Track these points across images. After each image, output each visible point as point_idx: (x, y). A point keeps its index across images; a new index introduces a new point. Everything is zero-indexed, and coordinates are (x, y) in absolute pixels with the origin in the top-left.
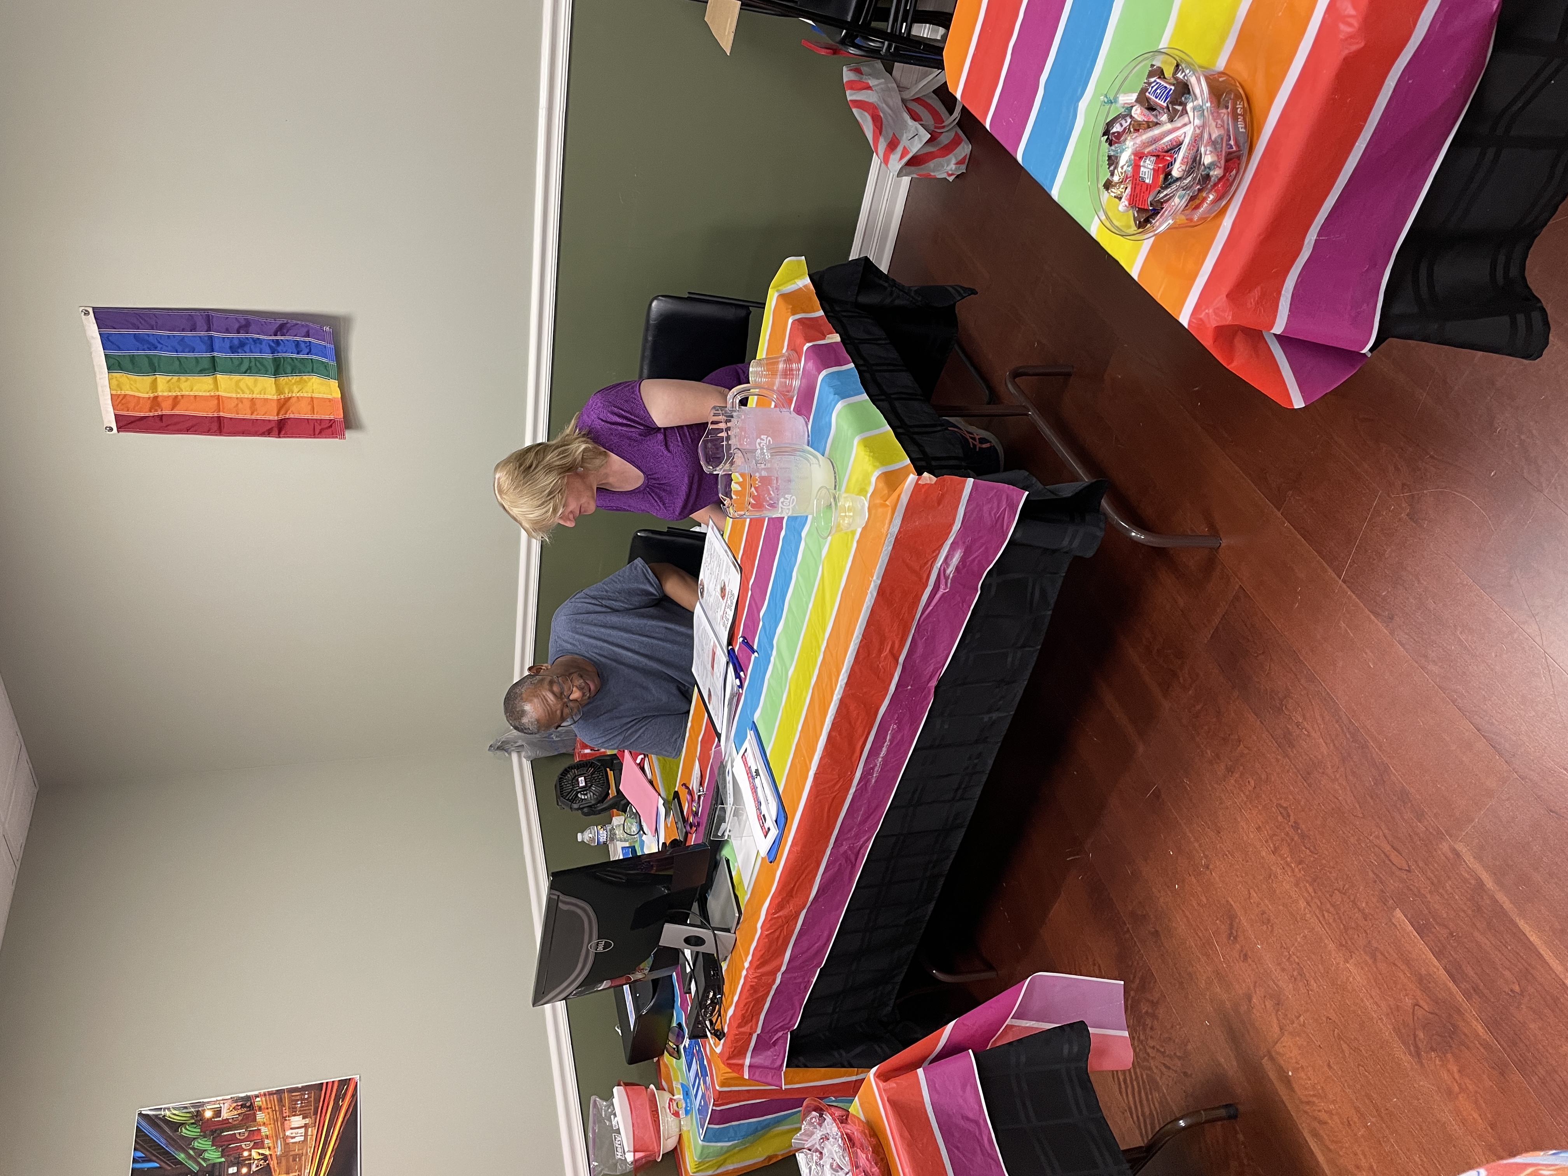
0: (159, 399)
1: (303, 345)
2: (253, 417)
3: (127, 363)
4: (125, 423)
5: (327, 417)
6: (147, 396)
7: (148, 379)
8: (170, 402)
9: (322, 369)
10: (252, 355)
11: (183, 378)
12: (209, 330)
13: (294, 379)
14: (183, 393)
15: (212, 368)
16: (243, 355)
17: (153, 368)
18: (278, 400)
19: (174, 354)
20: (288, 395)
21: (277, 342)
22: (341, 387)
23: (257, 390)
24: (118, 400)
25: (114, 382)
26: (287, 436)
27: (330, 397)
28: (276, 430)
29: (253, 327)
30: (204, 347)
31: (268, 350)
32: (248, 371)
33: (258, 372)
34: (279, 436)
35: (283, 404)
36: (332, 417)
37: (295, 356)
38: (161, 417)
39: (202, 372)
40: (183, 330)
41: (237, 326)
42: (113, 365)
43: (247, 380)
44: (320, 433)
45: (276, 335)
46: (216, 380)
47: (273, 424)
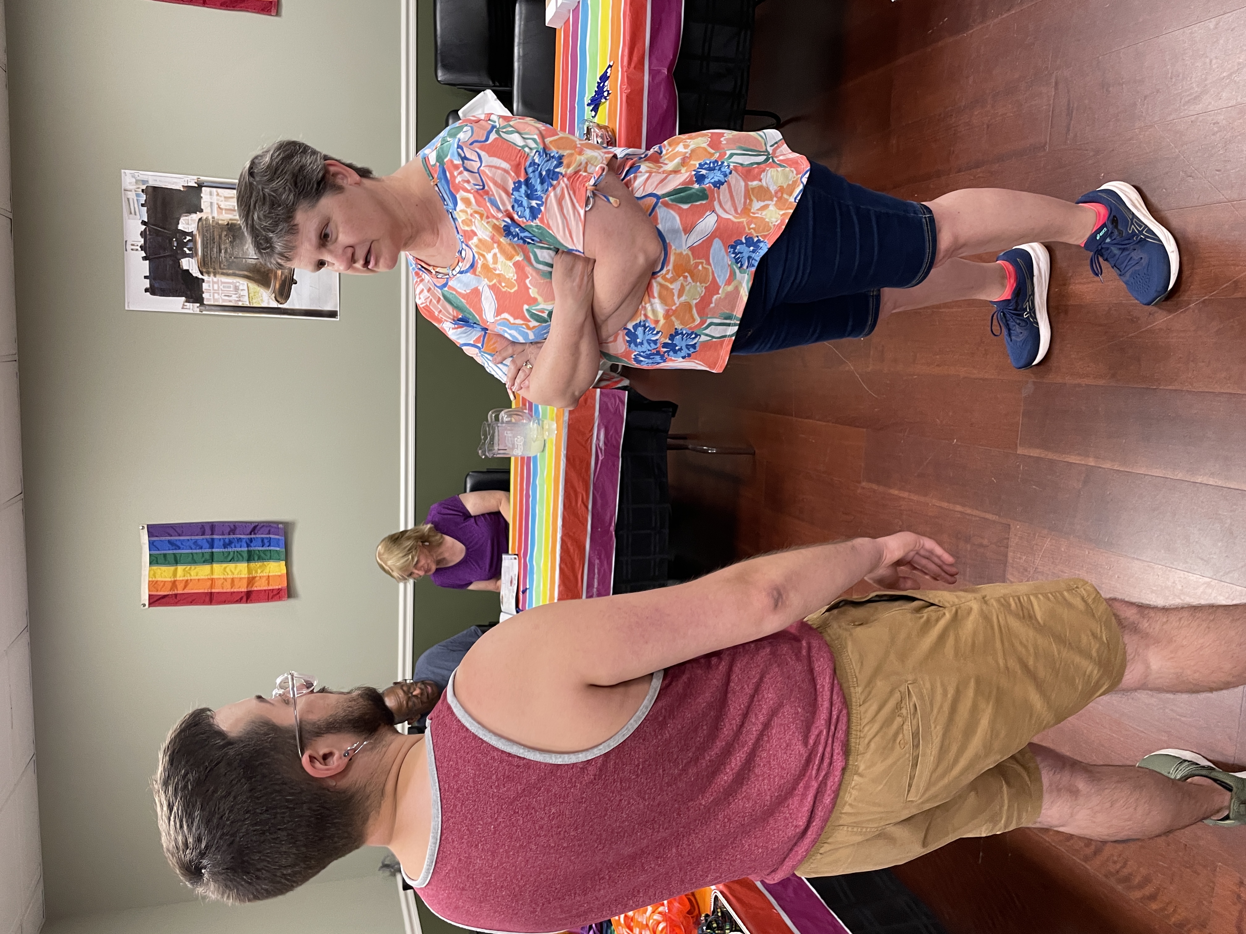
0: (177, 583)
1: (266, 541)
2: (232, 590)
3: (161, 559)
4: (155, 600)
5: (277, 587)
6: (170, 580)
7: (172, 568)
8: (183, 585)
9: (276, 555)
10: (236, 549)
11: (193, 567)
12: (212, 534)
13: (259, 564)
14: (192, 578)
15: (211, 560)
16: (230, 550)
17: (176, 561)
18: (248, 578)
19: (190, 551)
20: (254, 574)
21: (251, 540)
22: (286, 565)
23: (236, 573)
24: (153, 584)
25: (152, 572)
26: (251, 602)
27: (279, 574)
28: (245, 599)
29: (237, 531)
30: (208, 546)
31: (245, 545)
32: (232, 560)
33: (238, 561)
34: (247, 602)
35: (251, 580)
36: (280, 587)
37: (261, 548)
38: (176, 595)
39: (205, 562)
40: (197, 535)
41: (229, 529)
42: (154, 561)
43: (231, 566)
44: (272, 598)
45: (251, 534)
46: (212, 568)
47: (243, 594)
